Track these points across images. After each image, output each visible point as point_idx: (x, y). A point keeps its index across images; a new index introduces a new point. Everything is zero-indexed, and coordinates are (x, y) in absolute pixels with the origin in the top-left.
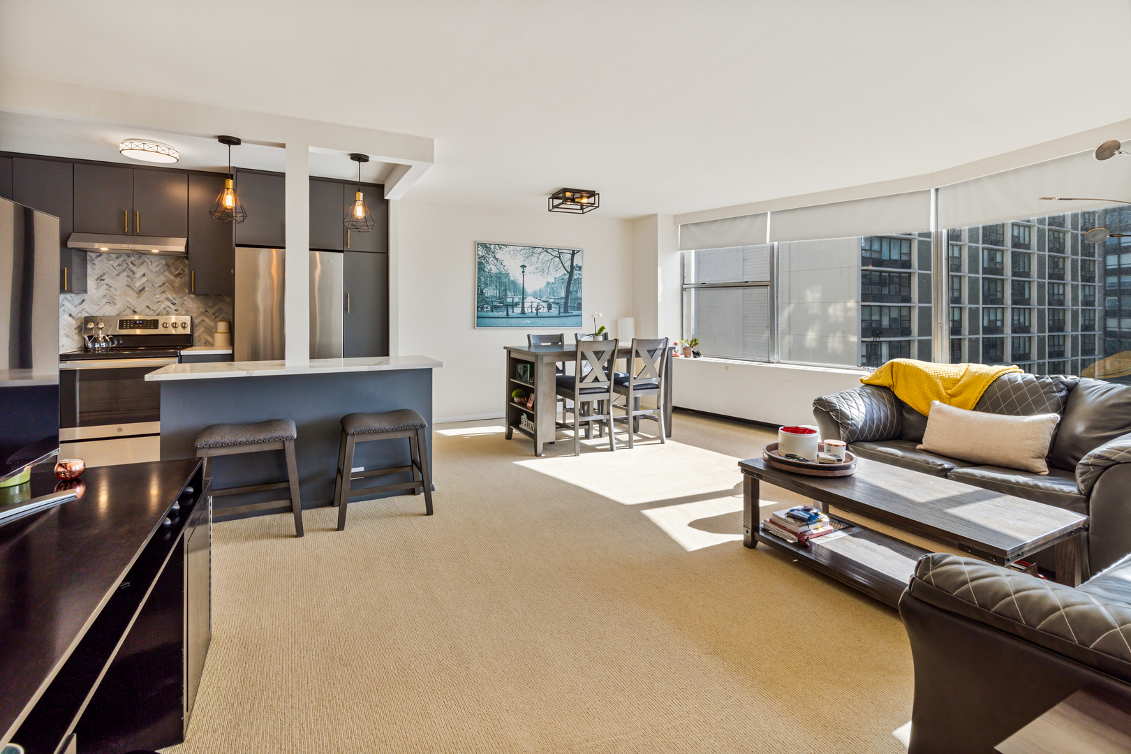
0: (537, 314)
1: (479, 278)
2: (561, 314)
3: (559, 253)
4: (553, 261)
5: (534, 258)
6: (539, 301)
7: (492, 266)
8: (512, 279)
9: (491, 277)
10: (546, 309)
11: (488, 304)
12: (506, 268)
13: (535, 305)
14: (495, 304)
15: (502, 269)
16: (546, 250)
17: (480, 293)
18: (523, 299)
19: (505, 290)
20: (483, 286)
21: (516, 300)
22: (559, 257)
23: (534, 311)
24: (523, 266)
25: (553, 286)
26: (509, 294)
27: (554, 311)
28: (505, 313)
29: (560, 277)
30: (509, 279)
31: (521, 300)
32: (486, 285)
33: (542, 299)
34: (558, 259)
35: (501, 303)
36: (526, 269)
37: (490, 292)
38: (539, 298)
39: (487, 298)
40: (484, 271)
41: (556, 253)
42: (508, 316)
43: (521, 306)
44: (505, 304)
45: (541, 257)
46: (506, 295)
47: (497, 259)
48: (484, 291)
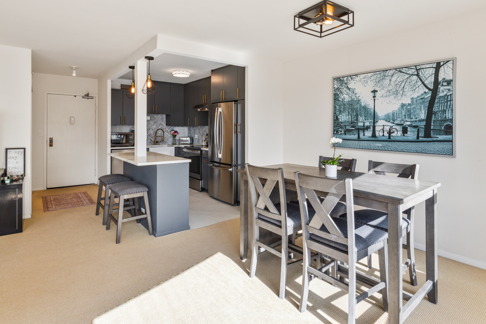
0: (389, 137)
1: (335, 107)
2: (420, 139)
3: (417, 70)
4: (409, 80)
5: (387, 82)
6: (392, 125)
7: (345, 95)
8: (363, 104)
9: (344, 105)
10: (400, 133)
11: (342, 128)
12: (357, 95)
13: (387, 128)
14: (347, 128)
15: (353, 97)
16: (399, 70)
17: (336, 119)
18: (374, 123)
19: (357, 115)
20: (338, 113)
21: (367, 124)
22: (418, 75)
23: (386, 134)
24: (374, 91)
25: (409, 107)
26: (361, 119)
27: (411, 135)
28: (356, 136)
29: (418, 97)
30: (361, 105)
31: (372, 124)
32: (340, 112)
33: (396, 122)
34: (415, 78)
35: (353, 127)
36: (377, 94)
37: (344, 118)
38: (391, 121)
39: (341, 123)
40: (339, 100)
41: (413, 71)
42: (359, 139)
43: (372, 129)
44: (357, 127)
45: (394, 79)
46: (357, 120)
47: (349, 89)
48: (339, 117)
